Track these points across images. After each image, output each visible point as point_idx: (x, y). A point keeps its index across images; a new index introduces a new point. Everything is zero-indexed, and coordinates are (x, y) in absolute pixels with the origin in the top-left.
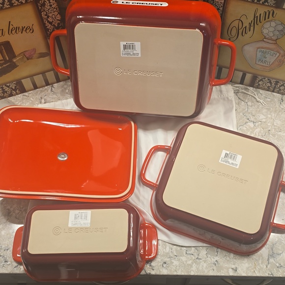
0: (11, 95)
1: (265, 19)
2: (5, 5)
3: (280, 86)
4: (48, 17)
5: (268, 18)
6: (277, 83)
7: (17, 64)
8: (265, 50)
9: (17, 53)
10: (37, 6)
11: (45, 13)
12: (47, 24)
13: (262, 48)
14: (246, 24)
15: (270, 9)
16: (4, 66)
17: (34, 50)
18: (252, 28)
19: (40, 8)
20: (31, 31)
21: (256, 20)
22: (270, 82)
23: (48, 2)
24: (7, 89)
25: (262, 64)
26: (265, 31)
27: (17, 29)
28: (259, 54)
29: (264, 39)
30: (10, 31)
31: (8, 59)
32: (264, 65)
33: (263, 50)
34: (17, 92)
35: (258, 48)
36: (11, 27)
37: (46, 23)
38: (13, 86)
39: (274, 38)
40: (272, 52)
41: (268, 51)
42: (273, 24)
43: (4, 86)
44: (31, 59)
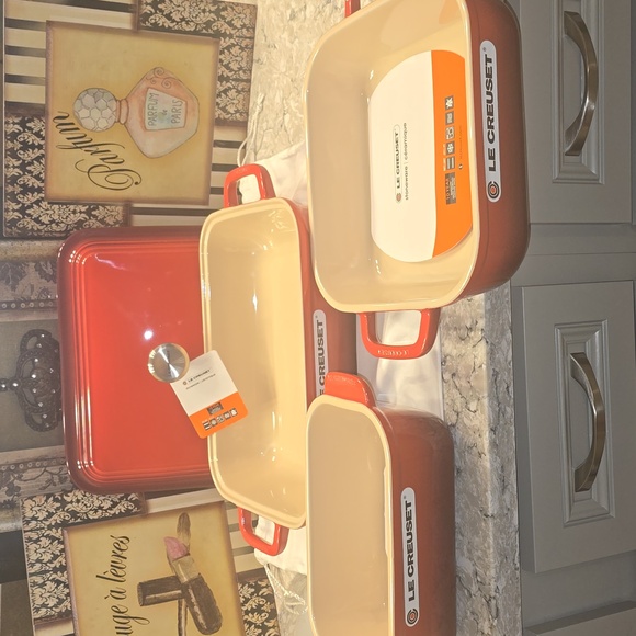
0: (270, 598)
1: (77, 129)
2: (62, 579)
3: (231, 70)
4: (100, 508)
5: (73, 124)
6: (221, 78)
7: (194, 575)
8: (147, 117)
9: (169, 573)
10: (73, 524)
11: (91, 512)
12: (116, 511)
13: (143, 122)
14: (96, 159)
15: (52, 125)
16: (193, 600)
17: (168, 540)
18: (101, 148)
19: (79, 520)
20: (125, 541)
21: (82, 143)
22: (225, 91)
23: (69, 506)
24: (252, 604)
25: (182, 116)
26: (103, 124)
27: (114, 566)
28: (158, 125)
29: (122, 123)
30: (118, 578)
31: (179, 592)
32: (183, 111)
33: (147, 121)
34: (264, 584)
35: (145, 129)
36: (109, 575)
37: (112, 512)
38: (247, 591)
39: (114, 105)
40: (147, 103)
41: (147, 110)
42: (83, 113)
43: (244, 608)
44: (188, 548)
